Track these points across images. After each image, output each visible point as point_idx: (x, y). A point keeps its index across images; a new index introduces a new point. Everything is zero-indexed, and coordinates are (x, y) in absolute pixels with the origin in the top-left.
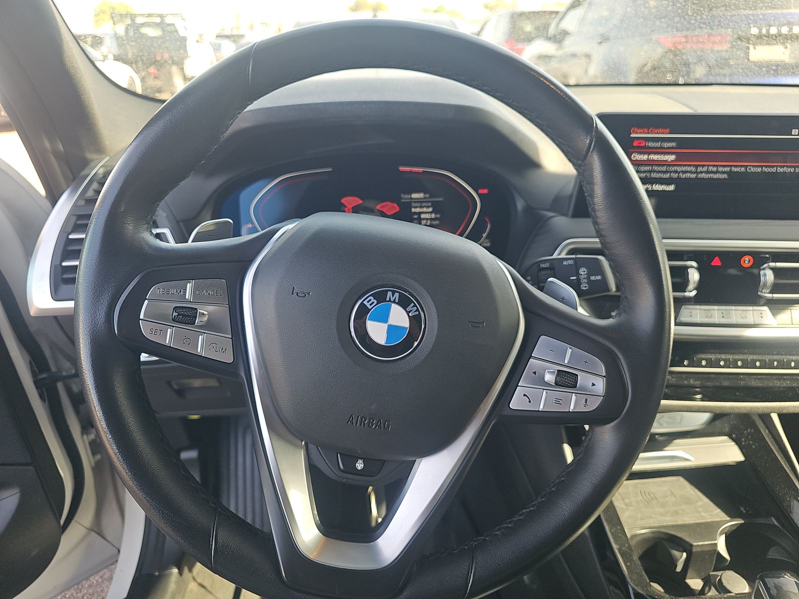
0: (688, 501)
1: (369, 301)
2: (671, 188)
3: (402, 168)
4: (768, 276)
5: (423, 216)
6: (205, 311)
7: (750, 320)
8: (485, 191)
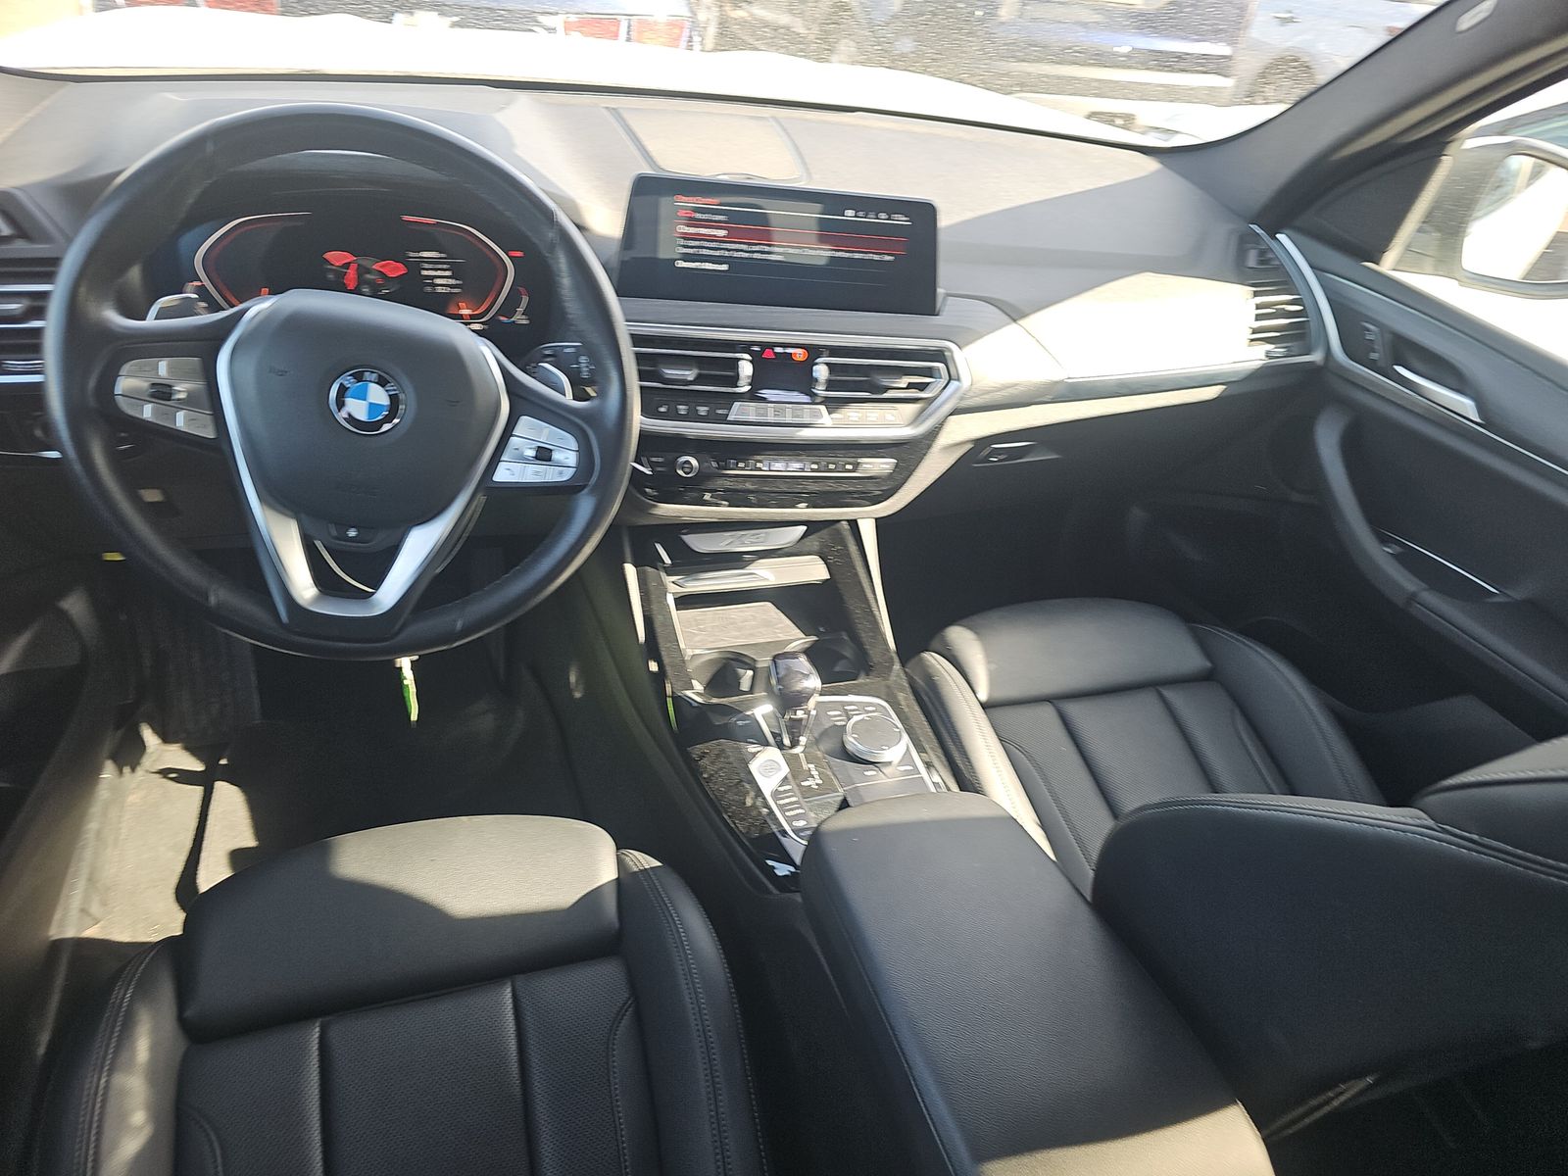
0: (767, 624)
1: (347, 380)
2: (725, 267)
3: (406, 218)
4: (821, 372)
5: (438, 281)
6: (182, 390)
7: (806, 420)
8: (519, 254)
